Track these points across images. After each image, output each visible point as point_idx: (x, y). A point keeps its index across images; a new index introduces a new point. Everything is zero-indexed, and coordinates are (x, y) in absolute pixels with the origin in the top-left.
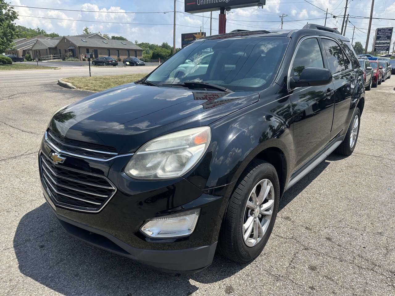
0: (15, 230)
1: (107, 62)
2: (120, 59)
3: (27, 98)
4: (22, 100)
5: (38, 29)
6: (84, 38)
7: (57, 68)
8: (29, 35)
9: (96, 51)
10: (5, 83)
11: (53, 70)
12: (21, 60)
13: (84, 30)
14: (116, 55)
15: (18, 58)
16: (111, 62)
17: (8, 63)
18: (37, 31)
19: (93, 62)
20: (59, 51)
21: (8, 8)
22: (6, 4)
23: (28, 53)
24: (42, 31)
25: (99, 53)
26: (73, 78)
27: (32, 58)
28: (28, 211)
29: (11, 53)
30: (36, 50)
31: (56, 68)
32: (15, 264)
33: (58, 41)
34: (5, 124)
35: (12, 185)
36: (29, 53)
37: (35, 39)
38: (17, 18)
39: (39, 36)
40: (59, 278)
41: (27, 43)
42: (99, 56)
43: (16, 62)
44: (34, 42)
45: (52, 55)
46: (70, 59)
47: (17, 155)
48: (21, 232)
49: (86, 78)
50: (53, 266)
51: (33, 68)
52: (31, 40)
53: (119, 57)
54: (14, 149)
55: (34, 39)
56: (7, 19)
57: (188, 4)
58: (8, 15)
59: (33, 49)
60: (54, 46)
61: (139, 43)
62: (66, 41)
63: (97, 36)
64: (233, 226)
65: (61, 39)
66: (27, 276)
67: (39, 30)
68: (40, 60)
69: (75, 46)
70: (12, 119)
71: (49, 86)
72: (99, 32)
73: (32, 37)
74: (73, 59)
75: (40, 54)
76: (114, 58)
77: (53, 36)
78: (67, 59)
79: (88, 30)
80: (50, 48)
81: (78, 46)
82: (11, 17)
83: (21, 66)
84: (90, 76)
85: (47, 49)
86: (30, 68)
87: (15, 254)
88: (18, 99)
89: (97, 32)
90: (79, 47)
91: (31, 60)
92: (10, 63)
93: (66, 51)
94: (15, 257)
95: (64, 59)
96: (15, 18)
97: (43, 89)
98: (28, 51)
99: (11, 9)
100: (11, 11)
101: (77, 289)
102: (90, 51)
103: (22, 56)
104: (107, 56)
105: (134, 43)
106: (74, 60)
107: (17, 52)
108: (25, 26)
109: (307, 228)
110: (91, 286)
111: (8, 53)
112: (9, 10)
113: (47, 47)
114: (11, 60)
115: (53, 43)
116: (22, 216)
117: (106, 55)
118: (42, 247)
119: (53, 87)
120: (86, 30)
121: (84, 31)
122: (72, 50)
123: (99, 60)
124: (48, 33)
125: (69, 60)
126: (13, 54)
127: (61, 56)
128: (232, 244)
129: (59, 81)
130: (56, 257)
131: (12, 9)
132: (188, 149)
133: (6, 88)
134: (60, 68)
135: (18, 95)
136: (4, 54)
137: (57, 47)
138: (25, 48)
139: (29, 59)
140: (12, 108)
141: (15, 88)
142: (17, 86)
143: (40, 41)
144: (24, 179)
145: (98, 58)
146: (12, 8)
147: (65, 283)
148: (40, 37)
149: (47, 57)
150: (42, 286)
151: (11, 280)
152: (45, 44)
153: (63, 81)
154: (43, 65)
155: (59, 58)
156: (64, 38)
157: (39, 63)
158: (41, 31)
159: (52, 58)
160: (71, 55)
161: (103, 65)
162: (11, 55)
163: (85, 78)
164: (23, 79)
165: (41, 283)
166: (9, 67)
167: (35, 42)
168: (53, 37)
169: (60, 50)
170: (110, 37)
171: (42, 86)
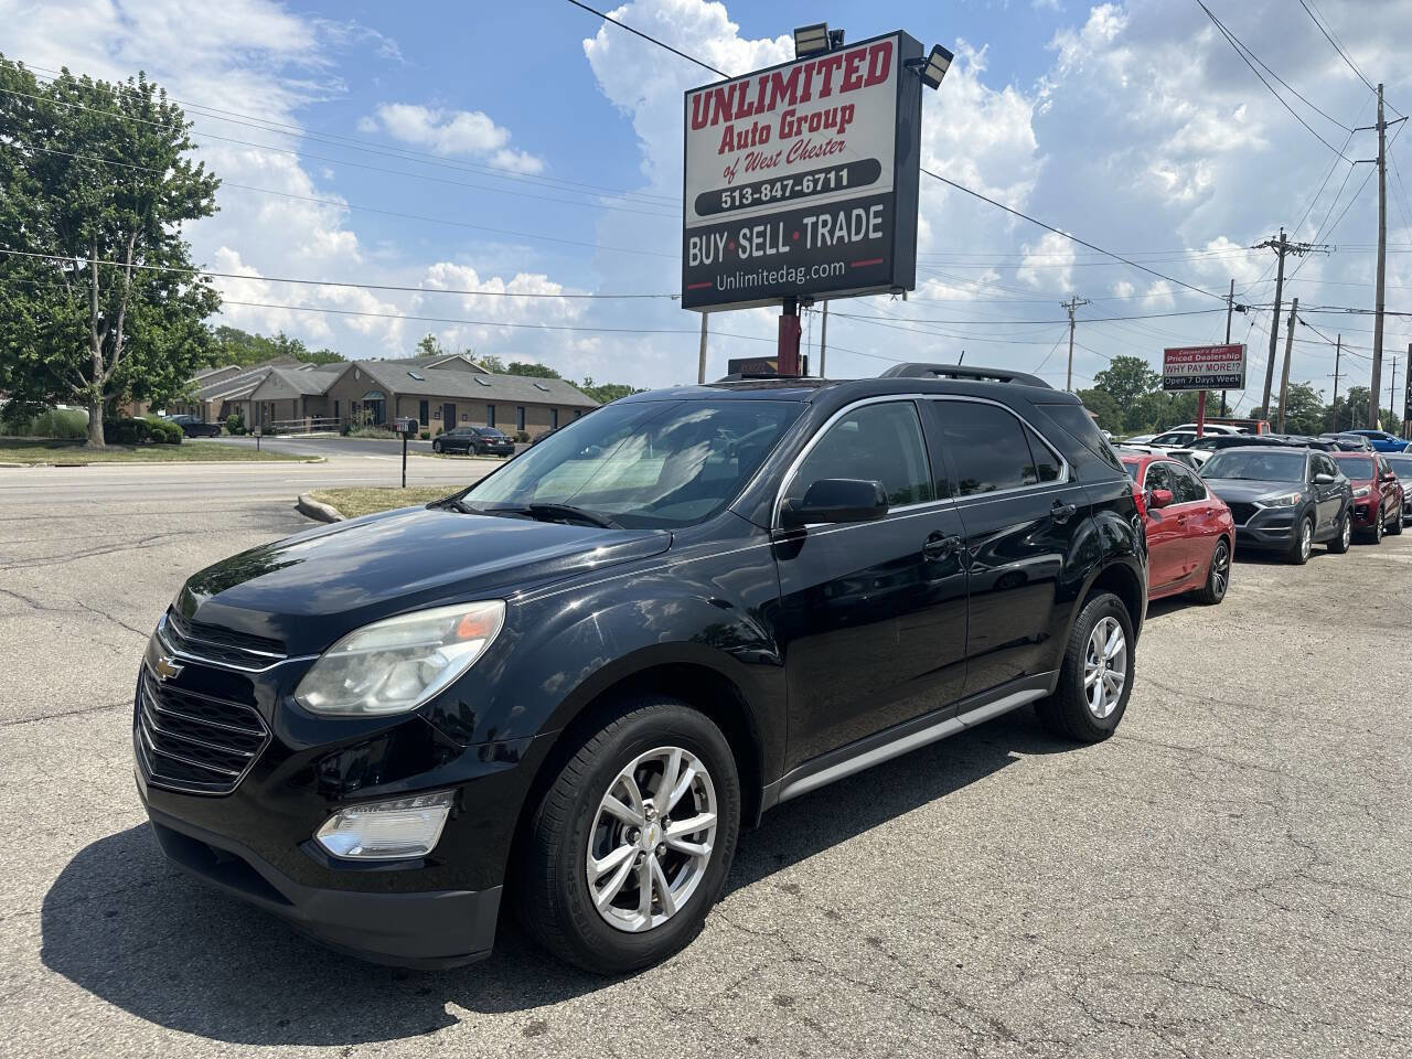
0: (58, 875)
1: (480, 445)
2: (527, 435)
3: (191, 547)
4: (177, 551)
5: (282, 337)
6: (417, 369)
7: (317, 458)
8: (251, 354)
9: (450, 408)
10: (142, 500)
11: (303, 465)
12: (213, 431)
13: (421, 345)
14: (514, 423)
15: (204, 425)
16: (494, 443)
17: (170, 442)
18: (278, 343)
19: (434, 443)
20: (333, 408)
21: (195, 280)
22: (191, 268)
23: (238, 411)
24: (294, 344)
25: (459, 413)
26: (347, 492)
27: (247, 425)
28: (102, 837)
29: (186, 411)
30: (263, 402)
31: (313, 458)
32: (35, 945)
33: (336, 375)
34: (109, 617)
35: (80, 773)
36: (242, 411)
37: (267, 367)
38: (218, 311)
39: (279, 358)
40: (130, 979)
41: (239, 380)
42: (461, 424)
43: (195, 437)
44: (260, 379)
45: (309, 419)
46: (366, 430)
47: (116, 702)
48: (70, 880)
49: (390, 491)
50: (124, 956)
51: (242, 456)
52: (251, 370)
53: (523, 428)
54: (114, 685)
55: (263, 369)
56: (186, 312)
57: (690, 287)
58: (194, 301)
59: (255, 399)
60: (320, 391)
61: (596, 386)
62: (357, 377)
63: (459, 363)
64: (553, 851)
65: (343, 371)
66: (55, 970)
67: (284, 342)
68: (268, 432)
69: (385, 392)
70: (131, 606)
71: (269, 513)
72: (469, 352)
73: (258, 361)
74: (374, 431)
75: (273, 415)
76: (506, 431)
77: (324, 359)
78: (357, 431)
79: (433, 343)
80: (305, 398)
81: (396, 394)
82: (200, 307)
83: (207, 449)
84: (404, 486)
85: (295, 401)
86: (233, 458)
87: (40, 926)
88: (165, 549)
89: (463, 350)
90: (399, 396)
91: (243, 433)
92: (174, 440)
93: (355, 407)
94: (39, 931)
95: (345, 433)
96: (213, 308)
97: (246, 522)
98: (238, 405)
99: (204, 283)
100: (201, 290)
101: (163, 1003)
102: (433, 408)
103: (219, 419)
104: (481, 426)
105: (581, 385)
106: (376, 434)
107: (204, 407)
108: (241, 329)
109: (830, 914)
110: (200, 998)
111: (178, 409)
112: (197, 287)
113: (297, 393)
114: (181, 431)
115: (315, 381)
116: (84, 846)
117: (482, 421)
118: (111, 914)
119: (281, 516)
120: (427, 344)
121: (422, 348)
122: (374, 405)
123: (457, 436)
124: (311, 349)
125: (360, 433)
126: (192, 412)
127: (337, 421)
128: (551, 904)
129: (300, 500)
130: (138, 937)
131: (209, 285)
132: (440, 649)
133: (138, 517)
134: (326, 460)
135: (167, 538)
136: (162, 413)
137: (330, 394)
138: (229, 395)
139: (237, 429)
140: (140, 575)
141: (166, 517)
142: (174, 510)
143: (280, 377)
144: (116, 761)
145: (453, 431)
146: (207, 280)
147: (142, 990)
148: (282, 363)
149: (295, 424)
150: (85, 991)
151: (14, 976)
152: (292, 384)
153: (313, 498)
154: (277, 449)
155: (330, 429)
156: (354, 366)
157: (266, 443)
158: (288, 344)
159: (308, 426)
160: (369, 420)
161: (467, 454)
162: (185, 417)
163: (386, 491)
164: (197, 490)
165: (83, 986)
166: (171, 452)
167: (264, 378)
168: (323, 363)
169: (337, 403)
170: (506, 366)
171: (249, 513)
